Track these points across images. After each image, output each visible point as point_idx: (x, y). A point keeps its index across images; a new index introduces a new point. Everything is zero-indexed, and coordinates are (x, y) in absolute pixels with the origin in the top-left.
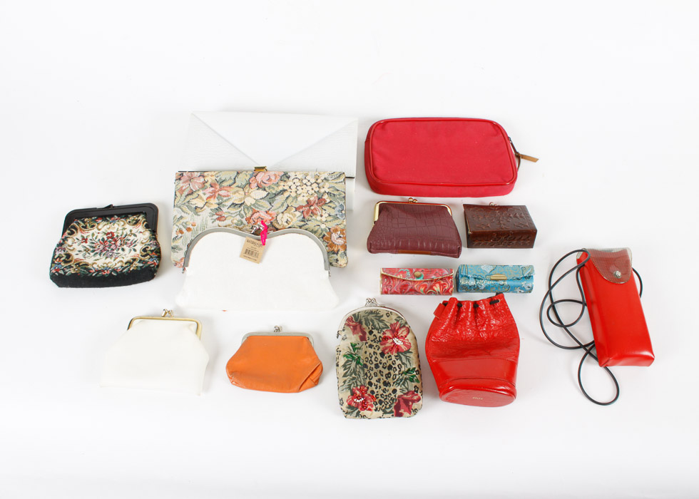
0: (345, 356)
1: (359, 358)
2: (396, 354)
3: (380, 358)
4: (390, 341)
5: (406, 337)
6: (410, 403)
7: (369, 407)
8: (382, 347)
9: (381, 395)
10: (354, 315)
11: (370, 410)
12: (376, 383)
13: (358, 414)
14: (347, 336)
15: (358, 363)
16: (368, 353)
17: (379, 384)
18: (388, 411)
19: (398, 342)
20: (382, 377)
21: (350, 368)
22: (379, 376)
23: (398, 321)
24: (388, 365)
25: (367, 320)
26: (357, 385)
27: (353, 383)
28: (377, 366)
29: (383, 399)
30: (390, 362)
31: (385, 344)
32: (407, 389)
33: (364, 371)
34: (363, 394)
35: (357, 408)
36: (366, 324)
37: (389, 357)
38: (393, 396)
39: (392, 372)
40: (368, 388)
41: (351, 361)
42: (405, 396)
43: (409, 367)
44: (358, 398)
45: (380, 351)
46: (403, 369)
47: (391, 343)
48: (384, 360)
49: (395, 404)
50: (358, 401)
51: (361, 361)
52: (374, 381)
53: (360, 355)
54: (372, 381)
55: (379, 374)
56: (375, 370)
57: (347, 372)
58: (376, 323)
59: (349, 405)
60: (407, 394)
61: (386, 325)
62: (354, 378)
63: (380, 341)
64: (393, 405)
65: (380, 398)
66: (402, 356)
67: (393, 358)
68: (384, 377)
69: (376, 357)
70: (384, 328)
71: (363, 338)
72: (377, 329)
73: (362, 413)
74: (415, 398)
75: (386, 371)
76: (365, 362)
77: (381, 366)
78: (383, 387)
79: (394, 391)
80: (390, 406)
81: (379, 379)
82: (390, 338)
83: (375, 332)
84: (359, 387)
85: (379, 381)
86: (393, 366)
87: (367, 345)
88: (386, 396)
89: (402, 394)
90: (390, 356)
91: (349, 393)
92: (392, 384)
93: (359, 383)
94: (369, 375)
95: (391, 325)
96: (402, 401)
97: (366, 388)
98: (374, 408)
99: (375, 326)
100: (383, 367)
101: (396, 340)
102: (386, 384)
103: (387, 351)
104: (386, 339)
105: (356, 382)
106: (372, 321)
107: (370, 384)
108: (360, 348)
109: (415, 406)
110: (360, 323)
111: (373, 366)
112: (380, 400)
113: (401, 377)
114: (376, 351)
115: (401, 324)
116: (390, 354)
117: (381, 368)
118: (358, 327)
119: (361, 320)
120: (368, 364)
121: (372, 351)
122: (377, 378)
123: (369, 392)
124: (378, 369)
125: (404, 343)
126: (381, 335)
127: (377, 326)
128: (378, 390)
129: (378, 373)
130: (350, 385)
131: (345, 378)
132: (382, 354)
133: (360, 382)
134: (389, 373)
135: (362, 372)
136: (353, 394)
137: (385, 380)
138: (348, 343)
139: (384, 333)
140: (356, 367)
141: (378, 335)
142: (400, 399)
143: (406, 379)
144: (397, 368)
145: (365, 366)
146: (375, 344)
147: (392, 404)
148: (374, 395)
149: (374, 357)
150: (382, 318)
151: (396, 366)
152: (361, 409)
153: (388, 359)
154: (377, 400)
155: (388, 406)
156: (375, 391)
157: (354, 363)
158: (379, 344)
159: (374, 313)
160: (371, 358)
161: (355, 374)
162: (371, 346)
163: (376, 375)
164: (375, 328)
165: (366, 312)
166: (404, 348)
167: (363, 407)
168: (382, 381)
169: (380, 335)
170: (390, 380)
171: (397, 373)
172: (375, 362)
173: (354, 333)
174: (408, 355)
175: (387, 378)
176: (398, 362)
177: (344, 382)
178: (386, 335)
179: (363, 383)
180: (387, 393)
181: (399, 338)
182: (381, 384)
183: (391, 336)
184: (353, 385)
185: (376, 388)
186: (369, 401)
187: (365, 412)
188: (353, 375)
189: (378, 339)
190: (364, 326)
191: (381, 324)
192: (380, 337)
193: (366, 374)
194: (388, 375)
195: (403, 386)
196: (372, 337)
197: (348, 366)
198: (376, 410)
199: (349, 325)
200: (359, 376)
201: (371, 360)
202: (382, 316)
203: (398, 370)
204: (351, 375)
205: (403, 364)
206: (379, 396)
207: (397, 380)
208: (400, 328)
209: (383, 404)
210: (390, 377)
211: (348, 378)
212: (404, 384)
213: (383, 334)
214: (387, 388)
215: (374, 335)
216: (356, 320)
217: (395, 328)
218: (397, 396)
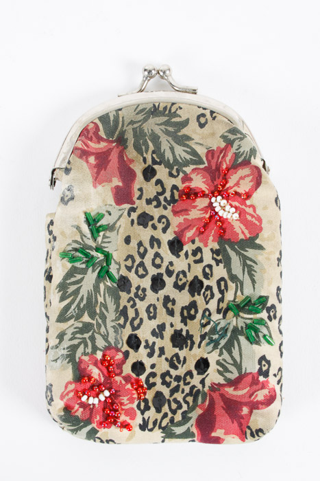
0: (64, 254)
1: (108, 257)
2: (216, 246)
3: (167, 255)
4: (202, 203)
5: (248, 196)
6: (245, 410)
7: (123, 418)
8: (176, 221)
9: (163, 376)
10: (104, 118)
11: (126, 426)
12: (151, 339)
13: (92, 435)
14: (76, 192)
15: (104, 273)
16: (134, 243)
17: (159, 343)
18: (179, 430)
19: (226, 210)
20: (169, 320)
21: (77, 292)
22: (162, 316)
23: (230, 143)
24: (190, 277)
25: (139, 134)
26: (95, 349)
27: (84, 341)
28: (157, 283)
29: (166, 392)
30: (197, 270)
31: (186, 211)
32: (238, 366)
33: (117, 299)
34: (109, 375)
35: (88, 421)
36: (138, 148)
37: (195, 253)
38: (196, 380)
39: (199, 299)
40: (126, 355)
41: (84, 271)
42: (230, 390)
43: (248, 290)
44: (95, 389)
45: (170, 235)
46: (229, 296)
47: (205, 210)
48: (180, 264)
49: (199, 411)
50: (92, 401)
51: (113, 269)
52: (144, 334)
53: (109, 248)
54: (140, 333)
55: (161, 311)
56: (151, 297)
57: (67, 308)
58: (165, 146)
59: (67, 409)
60: (235, 383)
61: (194, 153)
62: (86, 327)
63: (173, 200)
64: (194, 415)
65: (159, 387)
66: (232, 254)
67: (208, 257)
68: (177, 319)
69: (157, 255)
70: (187, 163)
71: (123, 196)
72: (169, 165)
73: (103, 432)
74: (261, 395)
75: (183, 298)
76: (124, 272)
77: (170, 281)
78: (170, 351)
79: (203, 365)
80: (185, 418)
81: (162, 327)
82: (204, 195)
83: (162, 172)
84: (99, 355)
85: (159, 332)
86: (206, 282)
87: (134, 216)
88: (178, 378)
89: (221, 380)
90: (198, 251)
91: (69, 374)
92: (197, 339)
93: (100, 343)
94: (131, 313)
95: (211, 153)
96: (219, 403)
97: (120, 356)
98: (139, 420)
99: (162, 156)
100: (176, 286)
101: (218, 202)
102: (180, 340)
103: (189, 234)
104: (191, 194)
105: (93, 339)
106: (155, 139)
107: (134, 342)
108: (111, 228)
109: (257, 420)
110: (122, 141)
111: (146, 283)
112: (159, 395)
113: (223, 323)
114: (158, 234)
115: (237, 155)
116: (198, 244)
117: (169, 290)
118: (114, 157)
119: (123, 133)
120: (132, 276)
121: (145, 234)
122: (154, 324)
123: (127, 369)
124: (162, 293)
125: (242, 213)
126: (178, 182)
127: (169, 155)
128: (154, 359)
129: (160, 306)
130: (74, 349)
131: (63, 326)
132: (176, 246)
133: (105, 338)
134: (193, 305)
135: (111, 306)
136: (81, 375)
137: (179, 326)
138: (76, 213)
139: (187, 178)
140: (96, 288)
141: (169, 183)
142: (216, 396)
143: (236, 331)
144: (215, 290)
145: (124, 283)
146: (156, 213)
147: (191, 409)
148: (143, 377)
149: (151, 254)
150: (184, 131)
151: (212, 283)
152: (100, 424)
153: (191, 258)
154: (150, 395)
155: (178, 417)
156: (148, 362)
157: (91, 277)
158: (168, 213)
159: (163, 114)
160: (142, 256)
161: (92, 315)
162: (144, 220)
163: (152, 313)
164: (162, 161)
165: (139, 109)
166: (240, 231)
167: (107, 417)
168: (168, 332)
169: (173, 181)
170: (194, 328)
171: (213, 305)
172: (153, 271)
173: (97, 180)
174: (250, 253)
175: (184, 321)
176: (220, 271)
177: (61, 337)
178: (193, 185)
179: (112, 339)
180: (181, 371)
181: (227, 198)
182: (166, 343)
183: (204, 187)
184: (81, 350)
185: (150, 355)
186: (125, 400)
187: (113, 432)
188: (86, 318)
189: (168, 195)
190: (131, 153)
191: (180, 151)
192: (174, 187)
193: (124, 313)
194: (188, 313)
195: (226, 355)
196: (151, 189)
197: (72, 288)
198: (143, 427)
199: (83, 154)
200: (104, 318)
201: (142, 264)
202: (186, 123)
203: (218, 295)
204: (78, 317)
205: (234, 278)
206: (158, 380)
207: (213, 331)
208: (235, 166)
209: (166, 409)
210: (192, 318)
211: (70, 326)
212: (229, 347)
213: (184, 181)
214: (182, 354)
215: (159, 182)
216: (110, 132)
217: (218, 168)
218: (208, 383)
